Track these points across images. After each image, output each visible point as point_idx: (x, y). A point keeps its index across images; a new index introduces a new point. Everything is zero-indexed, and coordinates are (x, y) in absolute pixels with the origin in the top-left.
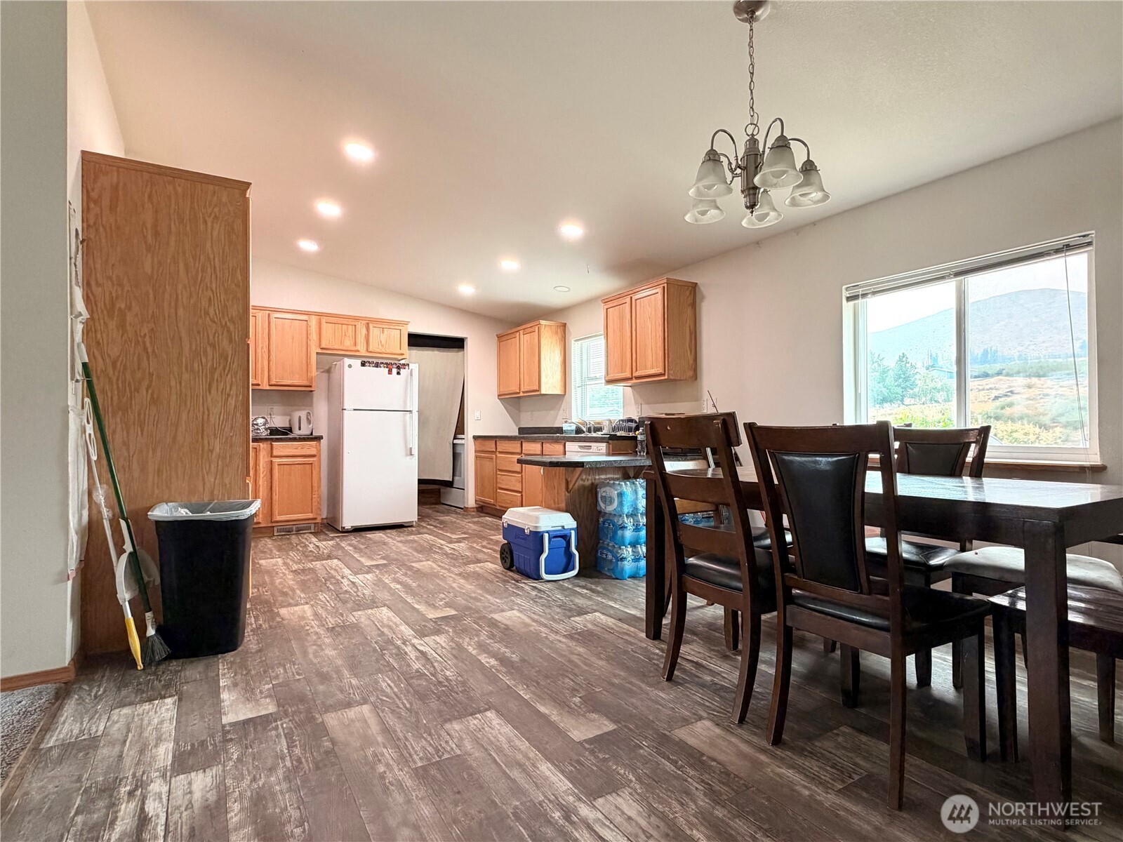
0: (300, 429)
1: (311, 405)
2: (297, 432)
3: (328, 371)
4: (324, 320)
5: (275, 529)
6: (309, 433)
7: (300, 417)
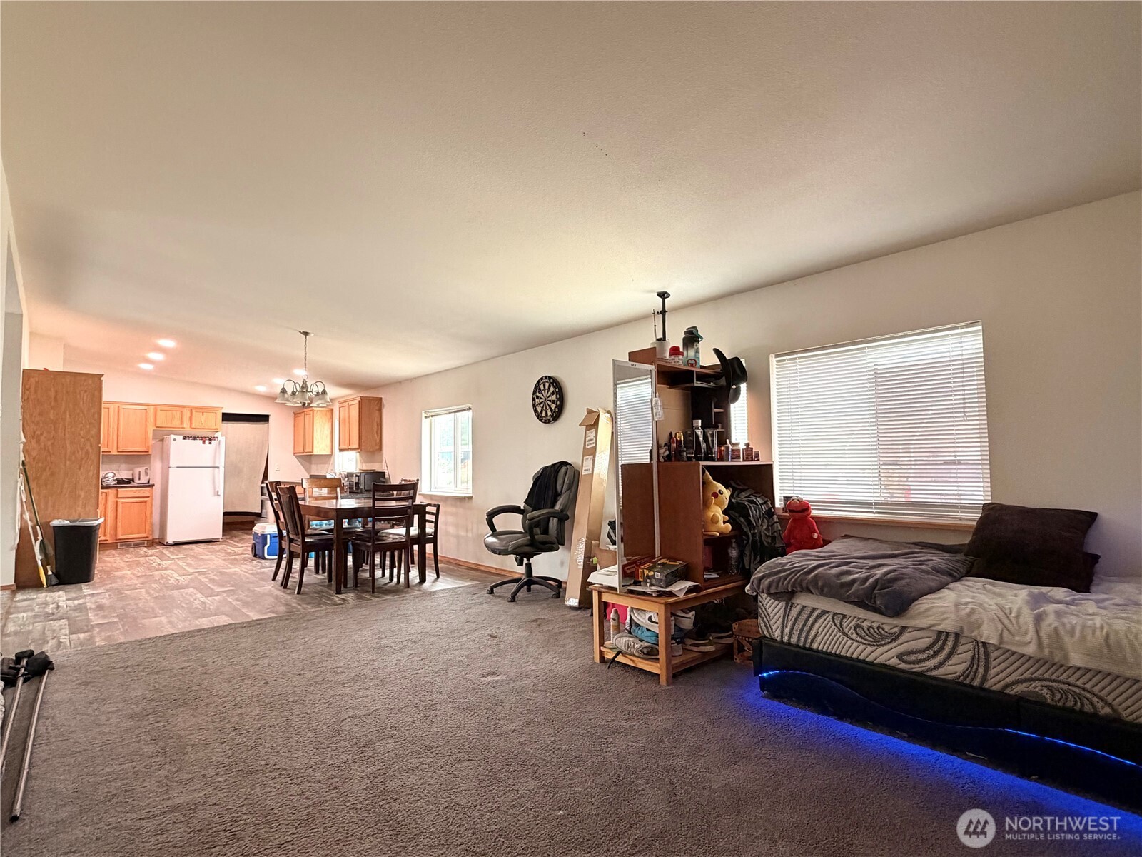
0: (139, 479)
1: (150, 462)
2: (137, 481)
3: (162, 440)
4: (159, 408)
5: (119, 544)
6: (146, 482)
7: (140, 472)
